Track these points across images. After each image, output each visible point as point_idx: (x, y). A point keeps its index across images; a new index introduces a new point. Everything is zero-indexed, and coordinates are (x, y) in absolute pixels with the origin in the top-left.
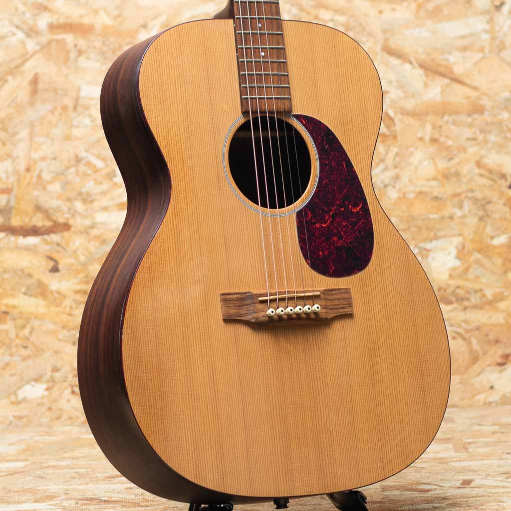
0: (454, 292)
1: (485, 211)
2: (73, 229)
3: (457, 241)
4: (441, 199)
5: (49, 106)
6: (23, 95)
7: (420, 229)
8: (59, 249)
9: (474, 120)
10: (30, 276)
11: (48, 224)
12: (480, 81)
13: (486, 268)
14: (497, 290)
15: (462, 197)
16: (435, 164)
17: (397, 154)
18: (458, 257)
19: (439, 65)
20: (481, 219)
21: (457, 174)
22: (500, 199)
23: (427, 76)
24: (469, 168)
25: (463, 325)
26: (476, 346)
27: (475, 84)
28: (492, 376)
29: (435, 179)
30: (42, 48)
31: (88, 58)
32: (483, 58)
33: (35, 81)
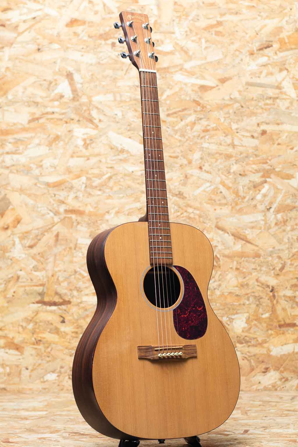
0: (244, 338)
1: (259, 302)
2: (72, 304)
3: (246, 315)
4: (240, 296)
5: (63, 247)
6: (52, 242)
7: (229, 309)
8: (65, 312)
9: (256, 260)
10: (52, 324)
11: (61, 301)
12: (259, 242)
13: (259, 328)
14: (264, 338)
15: (249, 295)
16: (237, 280)
17: (220, 275)
18: (246, 323)
19: (241, 235)
20: (257, 305)
21: (247, 285)
22: (266, 296)
23: (235, 240)
24: (252, 282)
25: (248, 354)
26: (253, 363)
27: (257, 244)
28: (260, 377)
29: (237, 286)
30: (61, 220)
31: (82, 226)
32: (260, 232)
33: (57, 236)
